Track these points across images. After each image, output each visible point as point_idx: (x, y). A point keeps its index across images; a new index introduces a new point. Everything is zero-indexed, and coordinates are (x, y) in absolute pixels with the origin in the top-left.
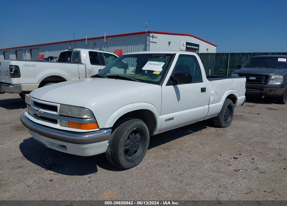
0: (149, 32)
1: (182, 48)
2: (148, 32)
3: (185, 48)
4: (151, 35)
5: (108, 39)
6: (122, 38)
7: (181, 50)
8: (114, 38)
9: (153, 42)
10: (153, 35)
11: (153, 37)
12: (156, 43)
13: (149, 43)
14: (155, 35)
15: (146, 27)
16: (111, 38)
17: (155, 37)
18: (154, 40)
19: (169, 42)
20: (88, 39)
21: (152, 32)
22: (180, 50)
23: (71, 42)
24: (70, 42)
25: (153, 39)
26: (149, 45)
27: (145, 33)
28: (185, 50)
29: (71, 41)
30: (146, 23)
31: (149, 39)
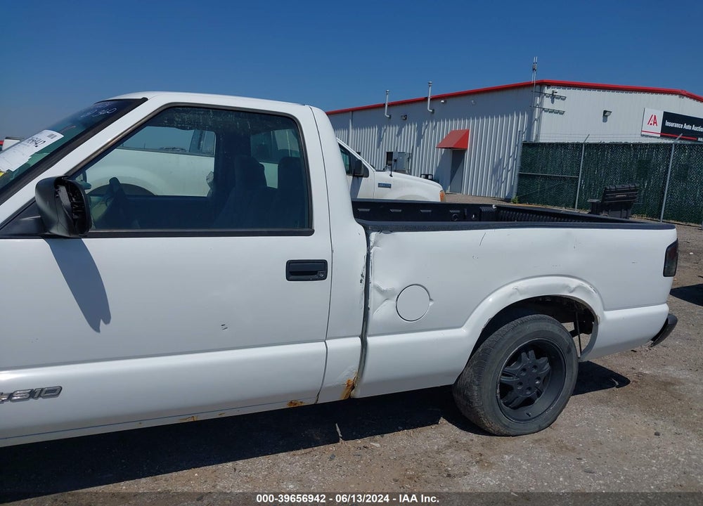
0: (542, 84)
1: (647, 128)
2: (537, 84)
3: (658, 129)
4: (548, 91)
5: (436, 102)
6: (472, 100)
7: (643, 133)
8: (450, 101)
9: (552, 111)
10: (553, 92)
11: (553, 97)
12: (562, 113)
13: (541, 112)
14: (560, 92)
15: (534, 69)
16: (443, 101)
17: (560, 98)
18: (558, 105)
19: (605, 112)
20: (391, 105)
21: (549, 85)
22: (644, 135)
23: (355, 113)
24: (351, 112)
25: (553, 102)
26: (540, 118)
27: (529, 85)
28: (659, 136)
29: (353, 111)
30: (535, 59)
31: (541, 103)
